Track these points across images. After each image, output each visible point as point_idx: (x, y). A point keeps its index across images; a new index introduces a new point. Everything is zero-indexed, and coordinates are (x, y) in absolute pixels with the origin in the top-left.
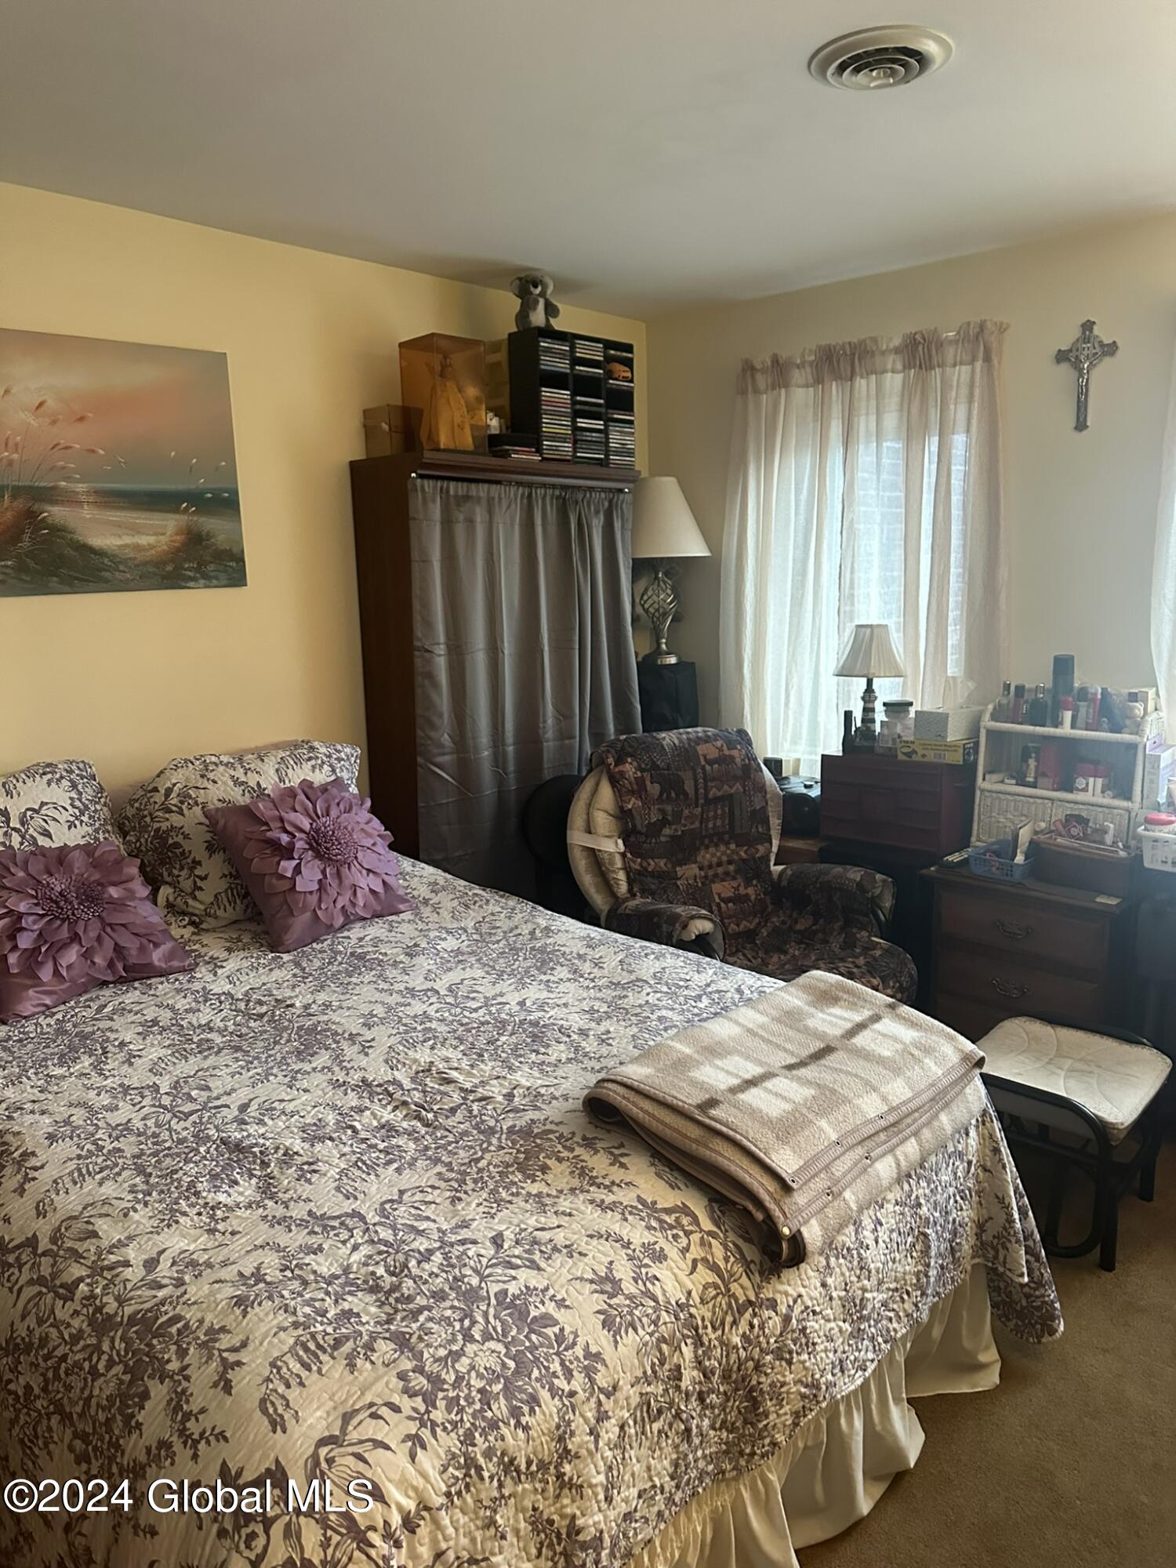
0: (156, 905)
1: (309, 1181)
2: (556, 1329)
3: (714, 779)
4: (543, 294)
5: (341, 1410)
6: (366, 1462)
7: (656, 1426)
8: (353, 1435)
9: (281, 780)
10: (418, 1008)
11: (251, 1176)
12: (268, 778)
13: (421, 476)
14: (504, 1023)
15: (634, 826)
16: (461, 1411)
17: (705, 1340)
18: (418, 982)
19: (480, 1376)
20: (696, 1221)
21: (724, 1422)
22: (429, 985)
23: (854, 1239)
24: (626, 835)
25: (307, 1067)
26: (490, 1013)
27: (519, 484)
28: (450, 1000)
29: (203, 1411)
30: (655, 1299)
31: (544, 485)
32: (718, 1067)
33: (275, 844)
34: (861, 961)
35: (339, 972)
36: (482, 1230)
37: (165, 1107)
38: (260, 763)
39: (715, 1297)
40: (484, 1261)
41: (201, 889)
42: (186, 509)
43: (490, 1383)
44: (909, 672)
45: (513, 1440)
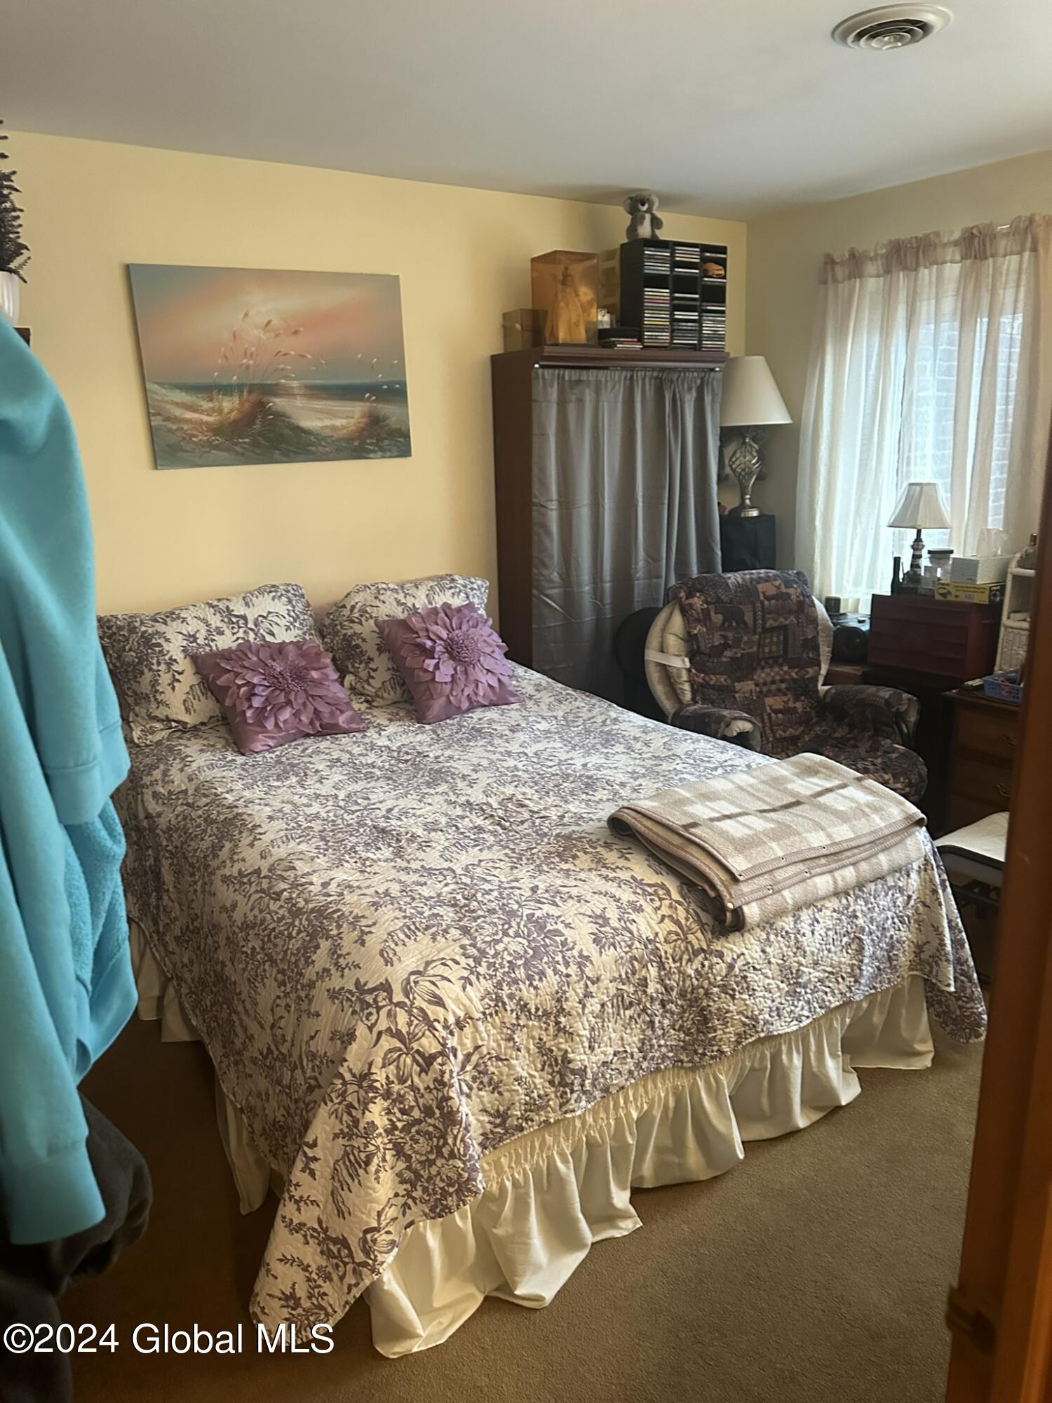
0: (343, 686)
1: (424, 851)
2: (563, 938)
3: (770, 613)
4: (649, 211)
5: (425, 960)
6: (436, 986)
7: (628, 1013)
8: (431, 972)
9: (430, 603)
10: (511, 762)
11: (390, 846)
12: (420, 600)
13: (542, 367)
14: (568, 775)
15: (698, 647)
16: (496, 970)
17: (667, 966)
18: (514, 748)
19: (510, 954)
20: (668, 893)
21: (681, 1027)
22: (522, 750)
23: (792, 926)
24: (692, 655)
25: (432, 791)
26: (561, 769)
27: (624, 368)
28: (535, 760)
29: (348, 954)
30: (631, 933)
31: (645, 369)
32: (707, 806)
33: (422, 647)
34: (879, 761)
35: (462, 739)
36: (526, 883)
37: (341, 807)
38: (414, 589)
39: (675, 941)
40: (523, 898)
41: (373, 678)
42: (369, 397)
43: (516, 959)
44: (955, 527)
45: (527, 993)
